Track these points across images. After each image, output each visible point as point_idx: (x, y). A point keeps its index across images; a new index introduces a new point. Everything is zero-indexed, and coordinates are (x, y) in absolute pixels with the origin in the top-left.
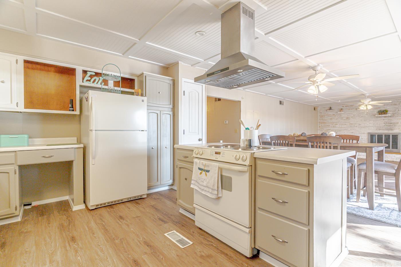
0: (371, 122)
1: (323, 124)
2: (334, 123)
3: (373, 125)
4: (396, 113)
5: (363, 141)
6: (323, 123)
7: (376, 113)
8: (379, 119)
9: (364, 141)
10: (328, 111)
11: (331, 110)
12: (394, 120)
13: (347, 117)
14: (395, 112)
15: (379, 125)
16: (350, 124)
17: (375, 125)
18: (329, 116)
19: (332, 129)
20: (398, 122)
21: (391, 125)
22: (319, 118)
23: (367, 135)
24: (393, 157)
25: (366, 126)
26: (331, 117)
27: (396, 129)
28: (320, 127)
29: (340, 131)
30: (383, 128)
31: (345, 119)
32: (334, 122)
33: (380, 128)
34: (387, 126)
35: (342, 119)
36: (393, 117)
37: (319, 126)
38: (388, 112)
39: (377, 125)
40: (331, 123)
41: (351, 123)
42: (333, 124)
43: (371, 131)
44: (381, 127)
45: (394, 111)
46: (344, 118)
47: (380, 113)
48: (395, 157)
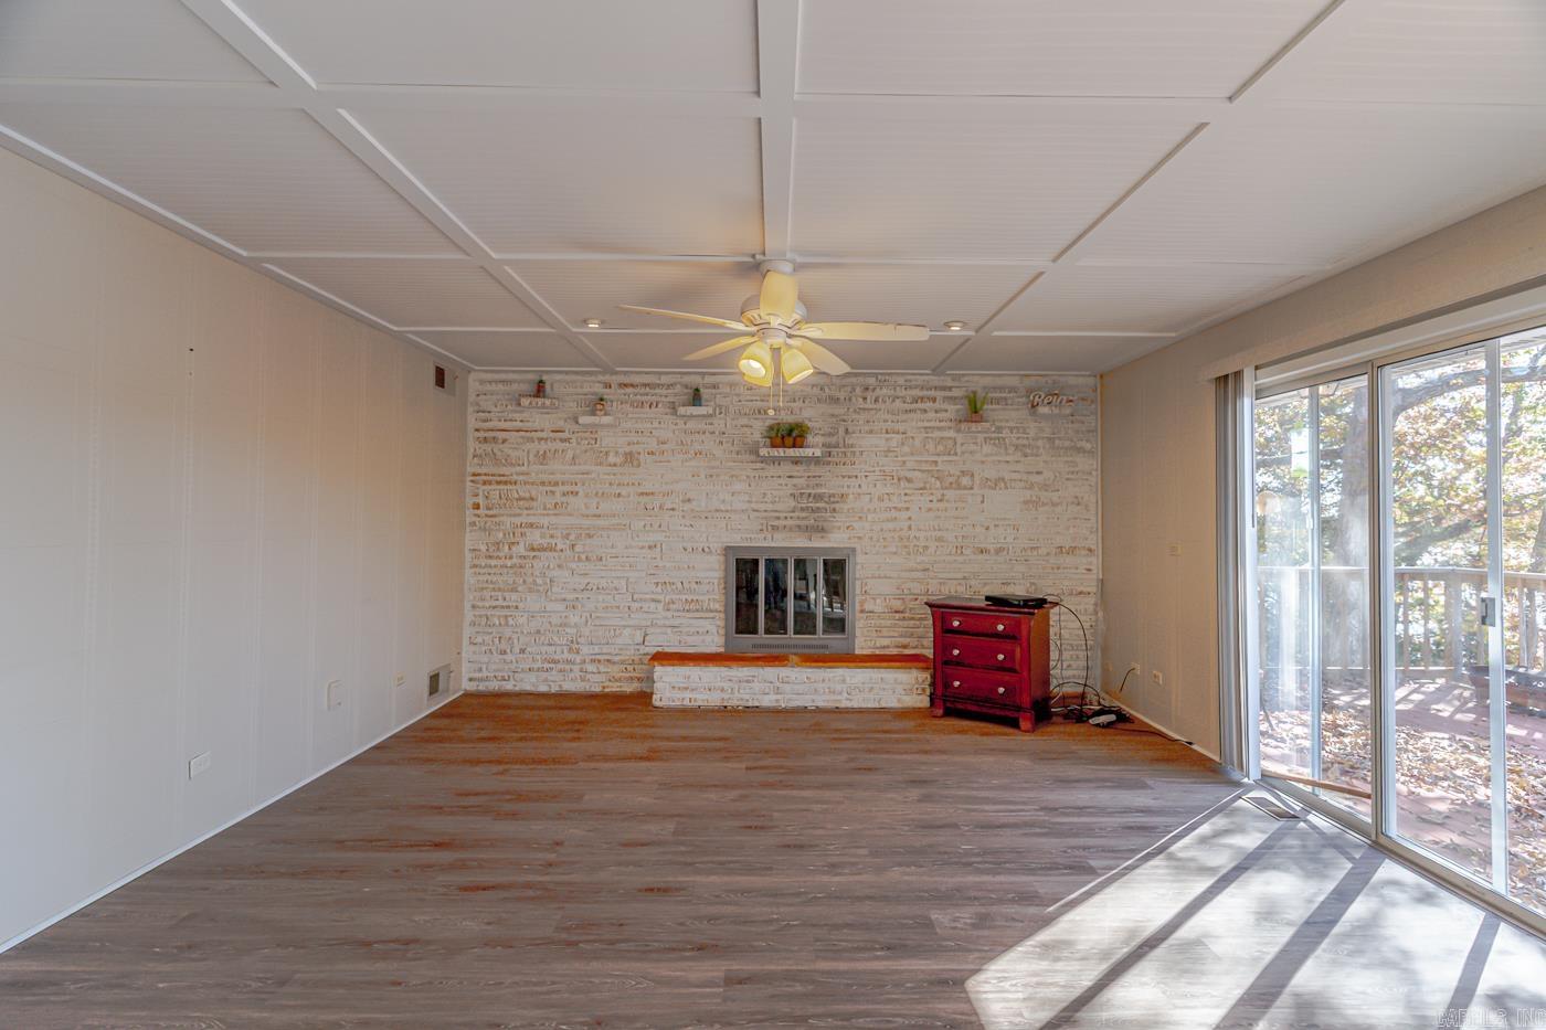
0: (738, 487)
1: (495, 491)
2: (556, 484)
3: (745, 506)
4: (837, 446)
5: (701, 598)
6: (498, 483)
7: (757, 436)
8: (772, 470)
9: (706, 598)
10: (525, 402)
11: (540, 401)
12: (831, 482)
13: (627, 449)
14: (833, 440)
15: (770, 507)
16: (642, 494)
17: (754, 506)
18: (531, 440)
19: (545, 521)
20: (845, 490)
21: (818, 508)
22: (472, 445)
23: (722, 558)
24: (838, 687)
25: (717, 511)
26: (543, 446)
27: (839, 528)
28: (477, 507)
29: (590, 536)
30: (789, 522)
31: (615, 465)
32: (558, 477)
33: (776, 523)
34: (802, 509)
35: (601, 464)
36: (829, 463)
37: (470, 501)
38: (810, 439)
39: (762, 507)
40: (543, 483)
41: (648, 487)
42: (553, 493)
43: (736, 540)
44: (778, 518)
45: (830, 435)
46: (612, 459)
47: (779, 440)
48: (844, 681)
